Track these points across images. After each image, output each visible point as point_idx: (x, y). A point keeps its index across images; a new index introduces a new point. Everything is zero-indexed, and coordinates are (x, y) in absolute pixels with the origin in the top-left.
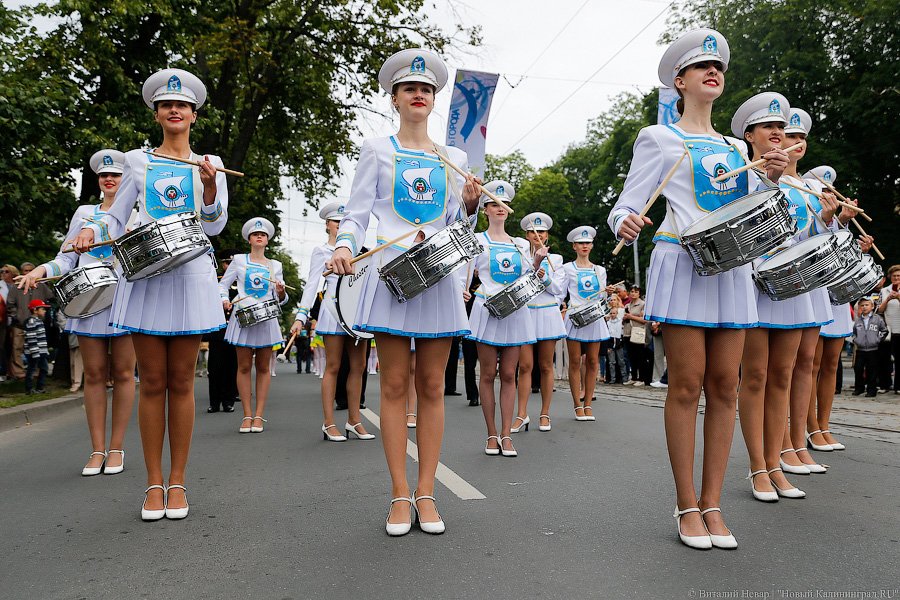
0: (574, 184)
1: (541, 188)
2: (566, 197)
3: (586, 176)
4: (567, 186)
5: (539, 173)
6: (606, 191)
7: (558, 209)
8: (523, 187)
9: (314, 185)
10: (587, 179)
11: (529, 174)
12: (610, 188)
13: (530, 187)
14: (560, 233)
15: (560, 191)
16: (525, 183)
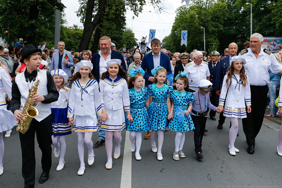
0: (229, 6)
1: (217, 8)
2: (226, 11)
3: (234, 3)
4: (227, 7)
5: (217, 2)
6: (241, 9)
7: (223, 15)
8: (211, 7)
9: (137, 8)
10: (234, 4)
11: (213, 2)
12: (242, 7)
13: (213, 7)
14: (223, 23)
15: (224, 9)
16: (212, 6)
